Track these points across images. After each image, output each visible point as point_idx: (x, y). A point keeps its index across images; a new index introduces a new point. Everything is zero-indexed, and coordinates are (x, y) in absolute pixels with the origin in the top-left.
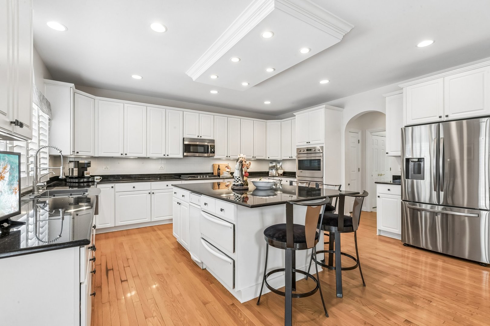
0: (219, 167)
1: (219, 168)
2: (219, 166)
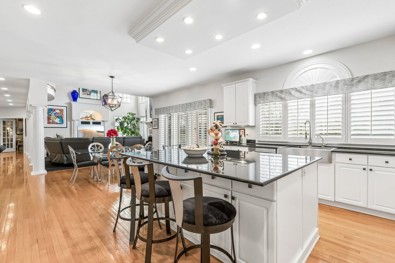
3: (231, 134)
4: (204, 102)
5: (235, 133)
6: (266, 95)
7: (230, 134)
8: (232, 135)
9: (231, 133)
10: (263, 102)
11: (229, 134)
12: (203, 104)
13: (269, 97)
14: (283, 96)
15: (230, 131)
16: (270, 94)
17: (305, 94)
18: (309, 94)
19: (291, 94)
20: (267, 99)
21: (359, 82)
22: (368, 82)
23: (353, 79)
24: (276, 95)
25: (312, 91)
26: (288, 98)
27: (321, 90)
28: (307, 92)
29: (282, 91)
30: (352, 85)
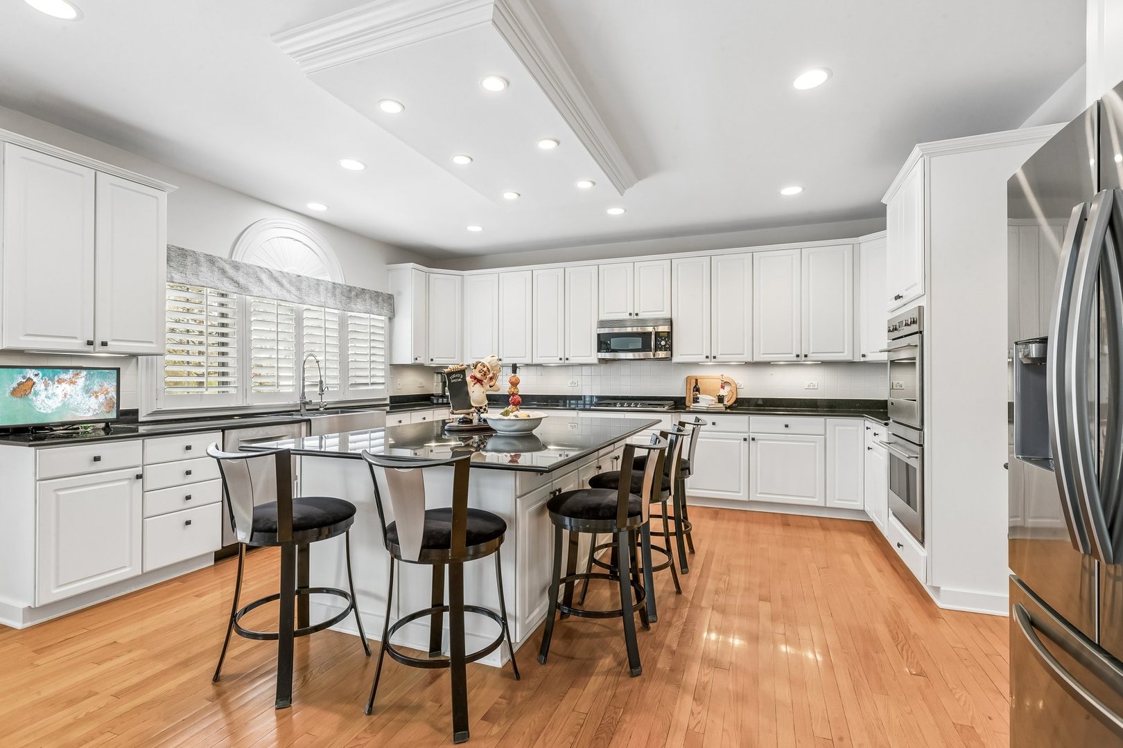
0: (697, 383)
1: (696, 386)
2: (697, 380)
3: (43, 394)
5: (65, 387)
6: (189, 259)
7: (36, 394)
9: (43, 387)
10: (184, 282)
11: (30, 396)
13: (202, 269)
14: (241, 280)
15: (35, 379)
16: (202, 260)
17: (289, 292)
18: (297, 293)
19: (261, 281)
20: (196, 275)
21: (357, 295)
22: (365, 300)
23: (351, 289)
24: (223, 272)
25: (299, 289)
26: (256, 290)
27: (312, 292)
28: (293, 289)
29: (236, 266)
30: (349, 298)
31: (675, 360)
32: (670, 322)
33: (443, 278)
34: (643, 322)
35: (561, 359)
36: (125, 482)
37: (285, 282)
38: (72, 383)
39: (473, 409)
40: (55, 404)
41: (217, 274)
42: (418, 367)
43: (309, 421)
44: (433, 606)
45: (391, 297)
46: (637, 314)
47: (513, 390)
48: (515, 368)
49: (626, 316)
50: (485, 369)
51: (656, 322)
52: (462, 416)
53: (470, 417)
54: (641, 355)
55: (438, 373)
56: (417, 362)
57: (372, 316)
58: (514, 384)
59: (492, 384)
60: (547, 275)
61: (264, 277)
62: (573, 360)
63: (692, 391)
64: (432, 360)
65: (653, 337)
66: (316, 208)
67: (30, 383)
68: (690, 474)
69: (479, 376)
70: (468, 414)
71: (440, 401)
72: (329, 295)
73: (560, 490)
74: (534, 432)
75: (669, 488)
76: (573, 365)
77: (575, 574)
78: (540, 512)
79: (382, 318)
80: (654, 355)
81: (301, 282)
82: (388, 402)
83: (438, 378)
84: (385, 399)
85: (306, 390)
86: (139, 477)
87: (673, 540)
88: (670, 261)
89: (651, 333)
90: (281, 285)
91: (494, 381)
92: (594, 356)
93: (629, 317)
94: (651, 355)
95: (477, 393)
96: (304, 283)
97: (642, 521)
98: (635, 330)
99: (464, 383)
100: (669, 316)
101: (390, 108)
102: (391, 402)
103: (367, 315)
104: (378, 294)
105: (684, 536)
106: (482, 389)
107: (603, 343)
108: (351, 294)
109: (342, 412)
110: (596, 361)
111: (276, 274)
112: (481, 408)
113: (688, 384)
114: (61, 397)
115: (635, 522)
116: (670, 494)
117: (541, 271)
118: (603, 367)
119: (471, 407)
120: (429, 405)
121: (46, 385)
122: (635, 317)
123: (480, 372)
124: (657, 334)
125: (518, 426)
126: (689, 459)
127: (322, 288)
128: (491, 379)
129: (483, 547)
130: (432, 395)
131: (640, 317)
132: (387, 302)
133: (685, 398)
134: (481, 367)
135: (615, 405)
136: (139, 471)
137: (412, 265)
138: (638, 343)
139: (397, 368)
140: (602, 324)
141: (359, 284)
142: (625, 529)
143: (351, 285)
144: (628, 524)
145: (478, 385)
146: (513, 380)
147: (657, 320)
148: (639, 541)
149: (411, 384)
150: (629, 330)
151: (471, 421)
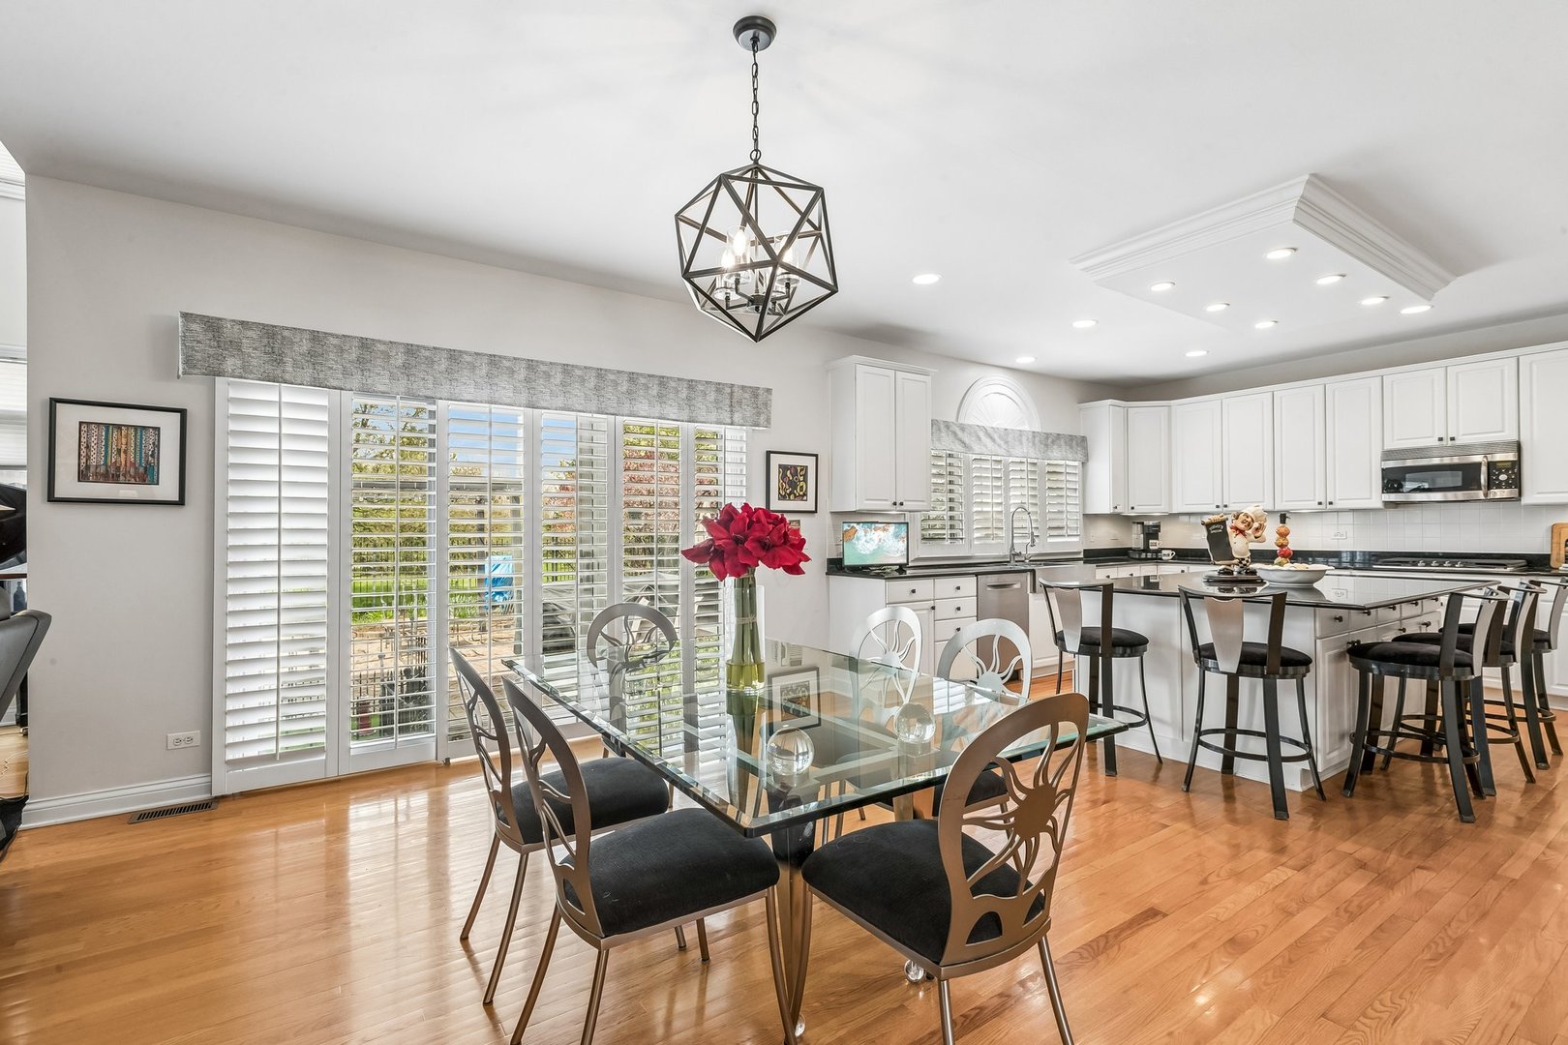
3: (864, 539)
4: (747, 395)
5: (880, 532)
7: (858, 539)
8: (866, 541)
9: (863, 534)
11: (853, 541)
12: (740, 403)
14: (967, 440)
15: (857, 528)
16: (942, 426)
17: (999, 446)
18: (1005, 447)
19: (979, 439)
20: (939, 440)
21: (1053, 442)
22: (1060, 446)
23: (1048, 435)
24: (955, 434)
25: (1007, 442)
26: (977, 448)
27: (1017, 443)
28: (1002, 443)
29: (963, 428)
30: (1047, 445)
31: (1526, 500)
32: (1518, 447)
33: (1144, 412)
34: (1467, 449)
35: (1320, 503)
36: (925, 612)
37: (996, 437)
38: (884, 530)
39: (1236, 561)
40: (872, 547)
41: (951, 437)
42: (1116, 518)
43: (1033, 572)
44: (1227, 727)
45: (1084, 439)
46: (1453, 439)
47: (1281, 541)
48: (1283, 518)
49: (1433, 442)
50: (1249, 520)
51: (1490, 447)
52: (1223, 567)
53: (1231, 568)
54: (1460, 495)
55: (1138, 523)
56: (1116, 510)
57: (1068, 463)
58: (1283, 535)
59: (1258, 535)
60: (1296, 398)
61: (981, 434)
62: (1338, 505)
63: (1563, 545)
64: (1133, 508)
65: (1484, 469)
66: (1025, 361)
67: (853, 530)
68: (1550, 647)
69: (1242, 526)
70: (1230, 565)
71: (1143, 556)
72: (1031, 445)
73: (1358, 642)
74: (1315, 585)
75: (1513, 653)
76: (1338, 511)
77: (1379, 729)
78: (1340, 657)
79: (1076, 463)
80: (1486, 495)
81: (1007, 435)
82: (1081, 556)
83: (1137, 529)
84: (1079, 553)
85: (1015, 541)
86: (933, 608)
87: (1523, 727)
88: (1514, 360)
89: (1480, 464)
90: (994, 440)
91: (1261, 532)
92: (1376, 498)
93: (1438, 443)
94: (1480, 494)
95: (1239, 545)
96: (1011, 436)
97: (1473, 674)
98: (1447, 461)
99: (1225, 533)
100: (1515, 438)
101: (1162, 287)
102: (1085, 556)
103: (1062, 462)
104: (1072, 438)
105: (1542, 725)
106: (1245, 540)
107: (1392, 481)
108: (1048, 440)
109: (1045, 565)
110: (1380, 505)
111: (990, 431)
112: (1243, 559)
113: (1555, 535)
114: (876, 542)
115: (1464, 674)
116: (1515, 660)
117: (1285, 392)
118: (1391, 513)
119: (1233, 558)
120: (1126, 561)
121: (866, 532)
122: (1450, 443)
123: (1243, 522)
124: (1491, 465)
125: (1299, 577)
126: (1549, 631)
127: (1024, 439)
128: (1257, 529)
129: (1291, 669)
130: (1131, 549)
131: (1457, 442)
132: (1080, 445)
133: (1549, 555)
134: (1245, 518)
135: (1415, 564)
136: (931, 603)
137: (1110, 401)
138: (1457, 479)
139: (1090, 518)
140: (1388, 455)
141: (1054, 430)
142: (1450, 677)
143: (1048, 432)
144: (1454, 674)
145: (1240, 536)
146: (1282, 530)
147: (1490, 445)
148: (1468, 709)
149: (1105, 537)
150: (1436, 461)
151: (1231, 573)
